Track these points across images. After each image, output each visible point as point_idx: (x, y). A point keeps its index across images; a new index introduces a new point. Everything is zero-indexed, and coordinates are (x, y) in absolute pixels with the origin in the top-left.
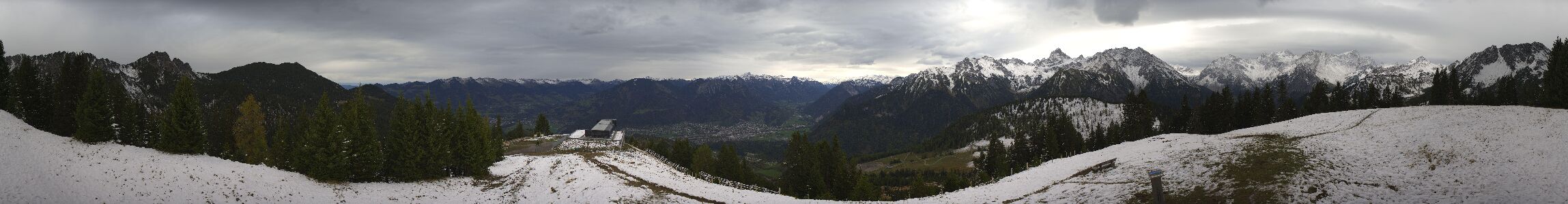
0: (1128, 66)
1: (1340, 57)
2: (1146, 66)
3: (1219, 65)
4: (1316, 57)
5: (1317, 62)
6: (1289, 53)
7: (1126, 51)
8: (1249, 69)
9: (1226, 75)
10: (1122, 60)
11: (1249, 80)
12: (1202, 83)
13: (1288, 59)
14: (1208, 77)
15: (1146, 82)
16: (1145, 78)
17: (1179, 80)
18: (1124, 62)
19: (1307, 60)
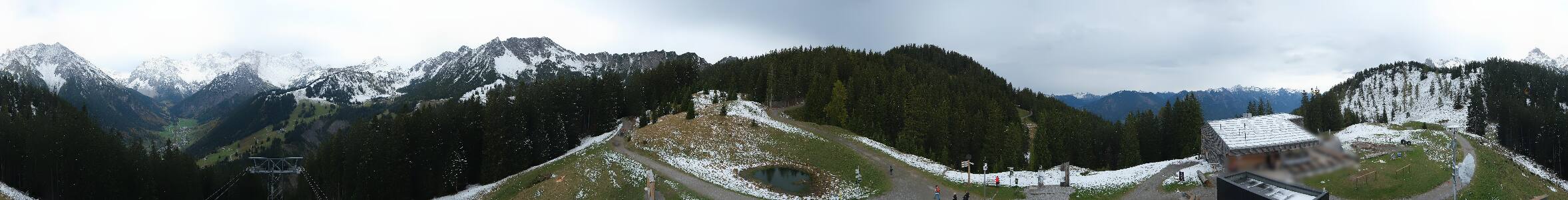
0: (43, 65)
1: (283, 59)
2: (64, 64)
3: (150, 66)
4: (257, 57)
5: (258, 64)
6: (225, 54)
7: (43, 48)
8: (182, 71)
9: (158, 77)
10: (35, 57)
11: (181, 82)
12: (131, 86)
13: (225, 60)
14: (138, 80)
15: (63, 81)
16: (62, 76)
17: (103, 80)
18: (39, 59)
19: (247, 61)
